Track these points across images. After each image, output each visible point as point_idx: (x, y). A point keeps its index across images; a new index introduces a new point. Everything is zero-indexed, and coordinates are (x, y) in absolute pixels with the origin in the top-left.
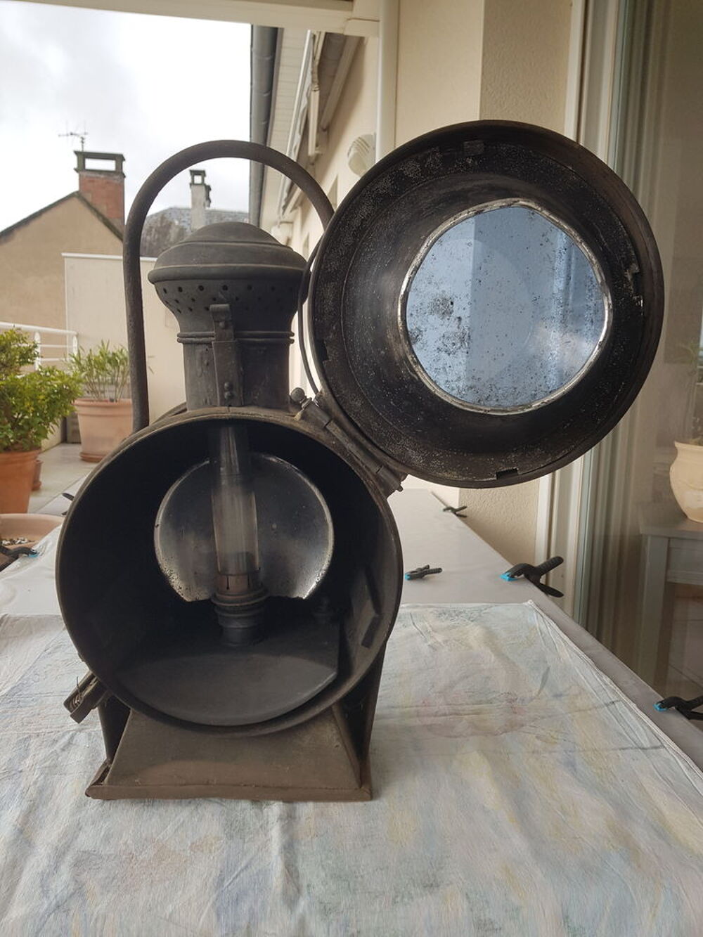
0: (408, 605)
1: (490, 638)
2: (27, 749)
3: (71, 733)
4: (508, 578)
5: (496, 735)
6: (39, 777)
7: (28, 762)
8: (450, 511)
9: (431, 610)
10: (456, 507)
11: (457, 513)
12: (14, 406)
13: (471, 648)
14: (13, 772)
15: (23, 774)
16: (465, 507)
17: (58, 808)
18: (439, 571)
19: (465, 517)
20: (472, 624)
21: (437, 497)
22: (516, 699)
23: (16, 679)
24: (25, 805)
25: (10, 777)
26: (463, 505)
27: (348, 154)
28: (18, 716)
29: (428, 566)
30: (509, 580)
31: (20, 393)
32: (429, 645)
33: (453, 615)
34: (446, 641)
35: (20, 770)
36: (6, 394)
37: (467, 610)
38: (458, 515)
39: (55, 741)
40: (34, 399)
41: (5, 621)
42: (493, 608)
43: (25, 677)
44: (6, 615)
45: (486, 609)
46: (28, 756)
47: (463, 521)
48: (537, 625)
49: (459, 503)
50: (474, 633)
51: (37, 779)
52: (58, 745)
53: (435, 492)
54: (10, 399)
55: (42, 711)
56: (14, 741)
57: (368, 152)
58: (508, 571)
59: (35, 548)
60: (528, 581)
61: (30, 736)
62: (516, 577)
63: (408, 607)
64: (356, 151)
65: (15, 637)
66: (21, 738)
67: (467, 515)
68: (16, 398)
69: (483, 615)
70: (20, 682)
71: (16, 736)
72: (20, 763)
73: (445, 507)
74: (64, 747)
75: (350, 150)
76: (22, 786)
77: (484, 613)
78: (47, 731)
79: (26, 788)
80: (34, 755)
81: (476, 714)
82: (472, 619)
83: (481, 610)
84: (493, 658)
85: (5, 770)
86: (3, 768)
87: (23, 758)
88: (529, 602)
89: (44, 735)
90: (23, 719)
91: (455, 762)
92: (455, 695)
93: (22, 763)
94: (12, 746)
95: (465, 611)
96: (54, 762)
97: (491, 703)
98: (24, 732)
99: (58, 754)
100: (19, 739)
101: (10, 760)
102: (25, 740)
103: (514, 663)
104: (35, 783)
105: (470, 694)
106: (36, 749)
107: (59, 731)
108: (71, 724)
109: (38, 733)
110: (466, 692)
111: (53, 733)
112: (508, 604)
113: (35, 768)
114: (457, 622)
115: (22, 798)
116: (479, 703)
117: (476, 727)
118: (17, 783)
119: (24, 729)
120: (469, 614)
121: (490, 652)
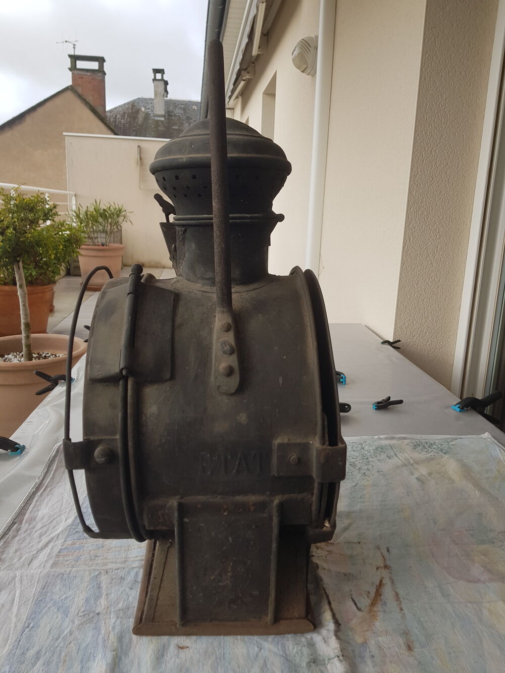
0: (386, 436)
1: (466, 471)
2: (99, 588)
3: (135, 570)
4: (459, 409)
6: (116, 621)
7: (103, 602)
8: (387, 343)
9: (406, 441)
10: (391, 341)
11: (393, 345)
12: (41, 254)
13: (453, 481)
14: (92, 615)
15: (101, 616)
16: (400, 341)
17: (139, 659)
18: (401, 402)
19: (399, 348)
20: (446, 456)
21: (371, 330)
24: (110, 655)
25: (90, 620)
26: (396, 339)
27: (293, 53)
28: (85, 549)
29: (389, 398)
30: (460, 411)
31: (45, 244)
32: (417, 478)
33: (426, 446)
34: (430, 474)
35: (97, 612)
36: (35, 244)
37: (437, 441)
38: (395, 348)
39: (122, 579)
40: (56, 248)
42: (458, 440)
45: (452, 441)
46: (101, 596)
47: (399, 352)
48: (502, 458)
49: (394, 337)
50: (451, 466)
51: (114, 623)
52: (126, 582)
53: (368, 325)
54: (38, 249)
55: (104, 543)
56: (87, 579)
57: (310, 51)
58: (458, 404)
60: (476, 412)
61: (100, 573)
62: (465, 408)
63: (386, 439)
64: (298, 51)
66: (93, 575)
67: (400, 347)
68: (42, 248)
69: (452, 447)
71: (88, 573)
72: (96, 603)
73: (382, 341)
74: (132, 585)
75: (294, 50)
76: (103, 632)
77: (452, 445)
78: (114, 568)
79: (107, 635)
80: (107, 595)
81: (484, 555)
82: (444, 451)
83: (448, 442)
84: (477, 493)
85: (84, 611)
86: (82, 610)
87: (97, 598)
88: (486, 435)
89: (112, 571)
90: (90, 552)
91: (485, 612)
92: (457, 533)
93: (98, 603)
94: (86, 584)
95: (435, 443)
96: (126, 603)
97: (493, 543)
98: (94, 567)
99: (127, 594)
100: (91, 577)
101: (87, 600)
102: (96, 577)
103: (497, 499)
104: (114, 628)
105: (471, 532)
106: (107, 587)
107: (124, 568)
108: (133, 559)
109: (107, 569)
110: (466, 530)
111: (120, 570)
112: (468, 436)
113: (110, 611)
114: (432, 454)
115: (105, 647)
116: (483, 542)
117: (490, 571)
118: (97, 629)
119: (93, 564)
120: (439, 446)
121: (472, 487)
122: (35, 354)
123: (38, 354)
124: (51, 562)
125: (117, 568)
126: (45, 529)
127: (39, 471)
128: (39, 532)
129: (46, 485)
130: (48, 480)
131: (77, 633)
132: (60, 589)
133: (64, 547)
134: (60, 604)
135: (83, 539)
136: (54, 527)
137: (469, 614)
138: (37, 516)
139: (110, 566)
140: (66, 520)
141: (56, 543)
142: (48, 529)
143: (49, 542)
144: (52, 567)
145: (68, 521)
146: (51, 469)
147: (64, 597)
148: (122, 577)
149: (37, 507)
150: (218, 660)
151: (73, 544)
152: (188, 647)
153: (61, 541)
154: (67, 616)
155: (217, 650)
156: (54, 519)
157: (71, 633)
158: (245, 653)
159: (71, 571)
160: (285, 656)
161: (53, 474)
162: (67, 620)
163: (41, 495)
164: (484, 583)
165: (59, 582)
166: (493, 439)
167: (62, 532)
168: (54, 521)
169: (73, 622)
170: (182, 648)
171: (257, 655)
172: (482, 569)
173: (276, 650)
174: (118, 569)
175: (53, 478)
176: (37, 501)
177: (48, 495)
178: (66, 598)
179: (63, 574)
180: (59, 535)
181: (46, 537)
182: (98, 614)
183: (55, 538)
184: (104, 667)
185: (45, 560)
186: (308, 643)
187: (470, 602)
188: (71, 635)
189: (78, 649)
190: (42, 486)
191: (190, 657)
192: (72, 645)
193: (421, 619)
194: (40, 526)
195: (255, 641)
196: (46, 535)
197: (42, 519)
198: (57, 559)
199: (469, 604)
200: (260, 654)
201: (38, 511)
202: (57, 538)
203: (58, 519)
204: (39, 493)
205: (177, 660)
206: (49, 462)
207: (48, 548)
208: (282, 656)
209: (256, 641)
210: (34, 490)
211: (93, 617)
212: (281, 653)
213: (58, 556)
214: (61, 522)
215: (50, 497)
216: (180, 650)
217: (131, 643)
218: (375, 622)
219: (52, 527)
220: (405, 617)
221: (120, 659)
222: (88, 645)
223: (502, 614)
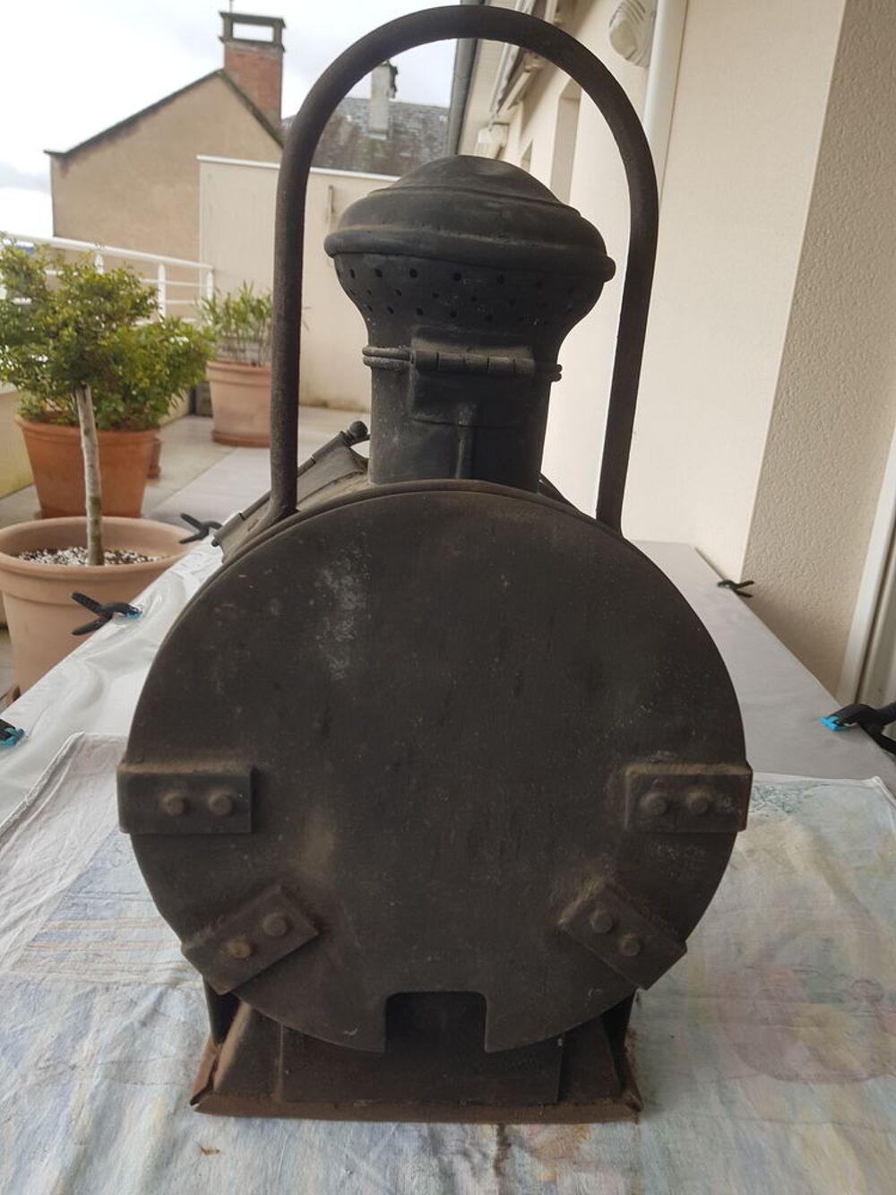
1: (822, 849)
2: (88, 1017)
3: (159, 990)
4: (833, 726)
5: (857, 1080)
6: (101, 1083)
7: (87, 1045)
8: (727, 586)
10: (737, 581)
11: (739, 590)
12: (121, 377)
13: (792, 870)
14: (61, 1068)
15: (77, 1073)
16: (752, 583)
17: (122, 1166)
19: (750, 596)
20: (790, 818)
21: (703, 557)
22: (882, 996)
23: (87, 855)
24: (72, 1150)
25: (55, 1080)
26: (747, 579)
27: (611, 22)
28: (81, 938)
30: (836, 730)
31: (129, 359)
35: (72, 1062)
36: (111, 359)
37: (778, 787)
38: (740, 594)
39: (133, 1004)
41: (78, 748)
42: (819, 788)
43: (100, 855)
44: (81, 736)
45: (807, 789)
46: (86, 1034)
47: (748, 604)
49: (743, 574)
50: (795, 840)
51: (97, 1087)
53: (701, 548)
55: (118, 931)
56: (70, 997)
57: (642, 19)
58: (834, 715)
59: (135, 604)
60: (866, 735)
61: (94, 990)
62: (847, 725)
64: (622, 19)
65: (91, 775)
66: (80, 992)
67: (752, 594)
68: (124, 367)
69: (804, 800)
70: (92, 863)
71: (72, 986)
72: (74, 1047)
73: (720, 580)
74: (146, 1017)
75: (614, 17)
76: (71, 1103)
77: (806, 797)
78: (122, 982)
79: (77, 1111)
80: (98, 1031)
81: (818, 1026)
82: (787, 808)
83: (799, 790)
84: (832, 897)
85: (48, 1060)
86: (47, 1056)
87: (80, 1036)
88: (875, 781)
89: (117, 988)
90: (88, 946)
91: (795, 1141)
92: (778, 976)
93: (77, 1047)
94: (66, 1007)
95: (774, 790)
96: (127, 1051)
97: (841, 1001)
98: (86, 977)
99: (134, 1033)
100: (77, 994)
101: (60, 1038)
102: (87, 995)
103: (867, 911)
104: (93, 1097)
105: (804, 977)
106: (102, 1017)
107: (140, 984)
108: (161, 967)
109: (108, 983)
110: (795, 971)
111: (131, 987)
112: (842, 781)
113: (96, 1063)
114: (764, 812)
115: (67, 1133)
116: (821, 999)
117: (821, 1060)
118: (63, 1096)
119: (87, 970)
120: (781, 797)
121: (825, 883)
122: (110, 552)
123: (116, 553)
124: (14, 957)
125: (127, 981)
126: (18, 893)
127: (34, 782)
128: (6, 898)
129: (40, 809)
130: (47, 800)
131: (26, 1101)
132: (16, 1011)
133: (44, 931)
134: (10, 1041)
135: (82, 919)
136: (38, 890)
137: (763, 1145)
138: (12, 867)
139: (117, 977)
140: (61, 880)
141: (33, 922)
142: (24, 895)
143: (21, 918)
144: (13, 968)
145: (63, 882)
146: (55, 779)
147: (20, 1027)
148: (132, 1000)
149: (16, 850)
150: (268, 1185)
151: (63, 927)
152: (218, 1151)
153: (41, 919)
154: (16, 1066)
155: (270, 1165)
156: (41, 876)
157: (15, 1099)
158: (321, 1177)
159: (44, 979)
160: (393, 1190)
161: (58, 791)
162: (15, 1072)
163: (29, 826)
164: (806, 1083)
165: (18, 997)
166: (886, 792)
167: (48, 902)
168: (40, 880)
169: (24, 1077)
170: (207, 1152)
171: (343, 1184)
172: (807, 1053)
173: (379, 1177)
174: (129, 984)
175: (57, 796)
176: (17, 840)
177: (41, 828)
178: (23, 1030)
179: (29, 984)
180: (41, 906)
181: (18, 908)
182: (73, 1067)
183: (33, 913)
184: (56, 1173)
185: (5, 952)
186: (441, 1170)
187: (770, 1120)
188: (14, 1103)
189: (20, 1133)
190: (33, 809)
191: (217, 1175)
192: (11, 1123)
193: (670, 1146)
194: (12, 885)
195: (344, 1156)
196: (19, 904)
197: (20, 873)
198: (26, 953)
199: (767, 1124)
200: (348, 1184)
201: (17, 856)
202: (37, 913)
203: (47, 877)
204: (25, 824)
205: (192, 1178)
206: (54, 767)
207: (16, 929)
208: (389, 1191)
209: (347, 1156)
210: (17, 816)
211: (61, 1073)
212: (389, 1184)
213: (29, 946)
214: (52, 882)
215: (43, 832)
216: (203, 1154)
217: (117, 1133)
218: (581, 1143)
219: (33, 890)
220: (640, 1138)
221: (90, 1162)
222: (39, 1127)
223: (826, 1150)
